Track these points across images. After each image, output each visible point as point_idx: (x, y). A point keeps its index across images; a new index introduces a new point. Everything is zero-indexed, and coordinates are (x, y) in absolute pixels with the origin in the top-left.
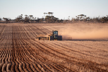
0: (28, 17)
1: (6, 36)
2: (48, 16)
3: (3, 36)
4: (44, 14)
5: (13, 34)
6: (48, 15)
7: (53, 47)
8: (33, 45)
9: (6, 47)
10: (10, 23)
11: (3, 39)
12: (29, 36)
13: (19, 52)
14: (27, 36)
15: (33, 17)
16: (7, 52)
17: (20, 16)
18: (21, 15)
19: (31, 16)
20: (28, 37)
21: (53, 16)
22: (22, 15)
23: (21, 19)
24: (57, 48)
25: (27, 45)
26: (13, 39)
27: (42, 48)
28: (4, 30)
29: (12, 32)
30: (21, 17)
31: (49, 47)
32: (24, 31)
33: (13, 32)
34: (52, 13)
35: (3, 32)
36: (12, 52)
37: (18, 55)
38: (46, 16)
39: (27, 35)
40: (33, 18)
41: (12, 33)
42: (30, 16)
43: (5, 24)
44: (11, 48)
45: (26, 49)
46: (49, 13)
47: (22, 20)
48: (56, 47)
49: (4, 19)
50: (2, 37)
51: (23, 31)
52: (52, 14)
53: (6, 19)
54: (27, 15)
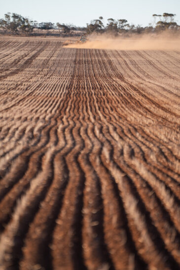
0: (116, 24)
1: (58, 69)
2: (162, 23)
3: (53, 68)
4: (153, 18)
5: (75, 64)
6: (163, 19)
7: (156, 94)
8: (115, 89)
9: (52, 94)
10: (71, 35)
11: (52, 75)
12: (113, 70)
13: (76, 104)
14: (107, 70)
15: (127, 23)
16: (51, 102)
17: (97, 20)
18: (99, 19)
19: (124, 21)
20: (110, 71)
21: (174, 21)
22: (101, 18)
23: (100, 27)
24: (162, 98)
25: (101, 89)
26: (73, 76)
27: (131, 97)
28: (57, 52)
29: (74, 58)
30: (98, 22)
31: (146, 94)
32: (103, 56)
33: (78, 59)
34: (171, 15)
35: (53, 58)
36: (62, 104)
37: (72, 109)
38: (159, 23)
39: (108, 66)
40: (128, 25)
41: (75, 61)
42: (121, 20)
43: (60, 39)
44: (62, 96)
45: (95, 98)
46: (166, 15)
47: (101, 30)
48: (162, 95)
49: (59, 25)
50: (50, 70)
51: (101, 56)
52: (173, 17)
53: (63, 26)
54: (112, 19)
